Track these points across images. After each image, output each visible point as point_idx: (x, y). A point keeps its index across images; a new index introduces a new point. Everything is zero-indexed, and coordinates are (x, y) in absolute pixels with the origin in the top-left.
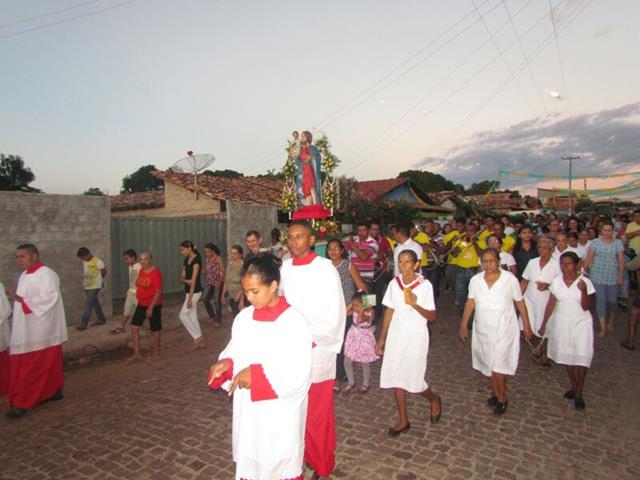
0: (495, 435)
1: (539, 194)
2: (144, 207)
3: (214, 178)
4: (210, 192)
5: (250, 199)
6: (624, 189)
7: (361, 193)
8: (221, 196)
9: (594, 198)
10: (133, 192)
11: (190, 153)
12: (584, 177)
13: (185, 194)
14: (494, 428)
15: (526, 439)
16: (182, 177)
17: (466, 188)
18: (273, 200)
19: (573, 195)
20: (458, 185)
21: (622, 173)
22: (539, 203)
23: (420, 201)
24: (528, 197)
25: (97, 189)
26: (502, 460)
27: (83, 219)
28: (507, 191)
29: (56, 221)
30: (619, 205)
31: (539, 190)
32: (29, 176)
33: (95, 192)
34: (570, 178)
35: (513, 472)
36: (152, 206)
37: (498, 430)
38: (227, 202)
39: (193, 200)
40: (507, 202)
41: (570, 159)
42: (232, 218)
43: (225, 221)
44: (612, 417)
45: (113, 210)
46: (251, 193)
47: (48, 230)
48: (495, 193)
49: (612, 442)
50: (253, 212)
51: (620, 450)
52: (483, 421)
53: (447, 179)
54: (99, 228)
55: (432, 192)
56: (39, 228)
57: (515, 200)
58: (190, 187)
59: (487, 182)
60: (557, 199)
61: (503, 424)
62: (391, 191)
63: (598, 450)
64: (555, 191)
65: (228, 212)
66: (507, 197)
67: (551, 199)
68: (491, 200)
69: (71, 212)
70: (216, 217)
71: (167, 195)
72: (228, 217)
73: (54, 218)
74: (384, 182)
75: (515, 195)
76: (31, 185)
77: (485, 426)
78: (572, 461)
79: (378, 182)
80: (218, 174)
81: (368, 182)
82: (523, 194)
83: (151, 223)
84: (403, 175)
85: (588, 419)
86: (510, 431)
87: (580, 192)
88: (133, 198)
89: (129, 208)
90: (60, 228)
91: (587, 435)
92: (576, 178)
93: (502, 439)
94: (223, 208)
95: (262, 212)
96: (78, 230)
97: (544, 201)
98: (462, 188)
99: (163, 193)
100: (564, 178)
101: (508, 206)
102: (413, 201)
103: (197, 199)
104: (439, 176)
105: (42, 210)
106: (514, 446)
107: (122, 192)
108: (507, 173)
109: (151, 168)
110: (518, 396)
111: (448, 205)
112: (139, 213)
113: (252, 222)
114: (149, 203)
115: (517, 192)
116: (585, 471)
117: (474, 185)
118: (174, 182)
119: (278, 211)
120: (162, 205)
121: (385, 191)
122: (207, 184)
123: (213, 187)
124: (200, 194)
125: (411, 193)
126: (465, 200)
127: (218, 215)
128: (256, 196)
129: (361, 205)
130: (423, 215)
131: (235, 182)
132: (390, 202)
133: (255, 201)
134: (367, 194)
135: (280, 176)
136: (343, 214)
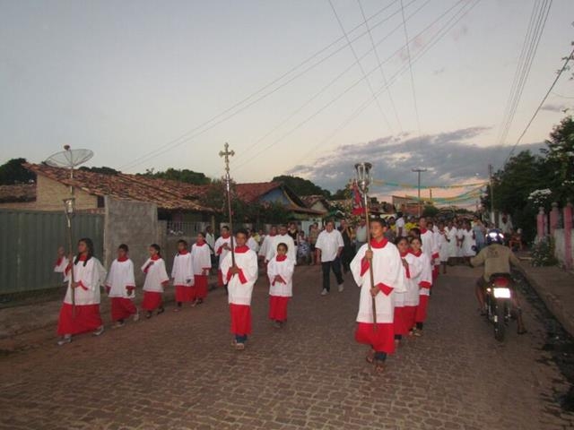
0: (370, 418)
1: (394, 201)
2: (13, 200)
3: (91, 174)
4: (87, 187)
5: (129, 196)
6: (461, 198)
7: (239, 194)
8: (98, 192)
9: (438, 206)
11: (67, 147)
12: (431, 187)
13: (59, 188)
15: (397, 420)
16: (57, 171)
17: (332, 193)
18: (153, 198)
19: (421, 202)
20: (325, 191)
21: (457, 185)
22: (394, 208)
23: (292, 203)
24: (385, 203)
30: (456, 212)
31: (393, 197)
34: (419, 187)
36: (22, 200)
37: (372, 413)
38: (106, 198)
41: (419, 171)
42: (110, 213)
43: (102, 217)
44: (465, 394)
46: (130, 189)
49: (467, 416)
50: (133, 209)
52: (358, 406)
53: (316, 185)
55: (304, 195)
57: (374, 205)
58: (66, 181)
60: (408, 206)
61: (376, 407)
62: (267, 193)
63: (457, 425)
64: (408, 198)
65: (107, 208)
67: (403, 205)
70: (93, 213)
71: (38, 189)
72: (107, 213)
74: (260, 185)
75: (374, 201)
77: (361, 410)
79: (255, 184)
80: (95, 170)
81: (244, 184)
82: (380, 200)
83: (21, 216)
84: (276, 179)
85: (448, 397)
86: (382, 413)
87: (427, 199)
88: (1, 191)
91: (447, 412)
92: (424, 188)
93: (377, 421)
94: (101, 203)
95: (141, 208)
97: (398, 207)
98: (329, 193)
99: (35, 187)
100: (414, 187)
102: (286, 203)
103: (73, 192)
104: (308, 182)
109: (22, 161)
110: (387, 380)
111: (318, 207)
113: (130, 218)
114: (18, 196)
115: (375, 198)
117: (339, 191)
118: (47, 176)
119: (158, 209)
121: (262, 192)
122: (84, 179)
123: (90, 182)
124: (76, 189)
125: (284, 196)
126: (332, 204)
127: (95, 210)
128: (135, 194)
129: (239, 205)
130: (296, 216)
131: (113, 178)
132: (266, 203)
133: (133, 197)
134: (244, 196)
135: (160, 175)
136: (221, 214)
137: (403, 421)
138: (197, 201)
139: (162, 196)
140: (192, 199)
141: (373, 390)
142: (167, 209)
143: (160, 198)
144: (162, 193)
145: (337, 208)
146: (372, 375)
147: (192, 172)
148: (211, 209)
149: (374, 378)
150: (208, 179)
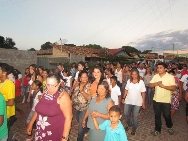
0: (143, 124)
1: (164, 54)
2: (47, 54)
3: (67, 47)
4: (66, 51)
5: (77, 53)
7: (110, 52)
8: (69, 52)
9: (180, 56)
10: (44, 49)
11: (60, 39)
12: (178, 50)
13: (58, 51)
14: (142, 123)
15: (151, 126)
16: (58, 46)
18: (84, 54)
19: (174, 55)
20: (140, 51)
22: (163, 57)
23: (127, 55)
24: (160, 55)
25: (33, 48)
26: (144, 132)
27: (29, 57)
28: (154, 53)
29: (22, 58)
31: (164, 53)
32: (14, 44)
33: (33, 50)
34: (173, 50)
35: (147, 135)
36: (49, 54)
37: (143, 123)
38: (71, 54)
39: (61, 53)
40: (154, 57)
41: (174, 44)
42: (72, 59)
43: (70, 59)
44: (176, 121)
45: (38, 55)
46: (77, 51)
47: (19, 60)
48: (150, 54)
50: (78, 57)
51: (178, 131)
52: (140, 121)
53: (136, 49)
54: (33, 60)
55: (131, 53)
56: (17, 60)
57: (156, 56)
58: (60, 49)
59: (148, 50)
60: (169, 56)
61: (145, 122)
62: (119, 52)
64: (168, 54)
65: (71, 57)
66: (154, 55)
67: (167, 56)
68: (149, 56)
69: (26, 56)
70: (67, 58)
71: (53, 51)
72: (71, 58)
73: (21, 57)
74: (117, 49)
75: (156, 54)
76: (15, 46)
77: (140, 122)
78: (164, 133)
79: (115, 49)
80: (68, 45)
81: (112, 49)
82: (159, 54)
83: (48, 59)
84: (123, 47)
86: (147, 124)
87: (176, 54)
88: (44, 51)
89: (42, 54)
90: (23, 60)
92: (175, 50)
93: (145, 126)
94: (69, 56)
95: (80, 57)
96: (28, 60)
97: (165, 57)
98: (141, 52)
99: (52, 50)
100: (171, 50)
101: (154, 58)
102: (125, 55)
103: (62, 52)
104: (134, 48)
105: (18, 54)
106: (148, 128)
107: (41, 49)
108: (154, 48)
109: (49, 43)
110: (151, 114)
111: (136, 57)
112: (45, 56)
113: (77, 60)
114: (48, 53)
115: (157, 54)
116: (167, 136)
117: (144, 51)
118: (55, 47)
119: (85, 57)
120: (52, 54)
121: (117, 52)
122: (65, 48)
123: (67, 49)
124: (63, 51)
125: (125, 53)
126: (141, 56)
127: (68, 57)
128: (79, 52)
129: (110, 56)
130: (128, 59)
131: (73, 48)
132: (118, 55)
133: (79, 54)
134: (112, 53)
135: (87, 46)
136: (104, 59)
137: (153, 127)
138: (97, 55)
139: (87, 53)
140: (96, 54)
141: (145, 116)
142: (88, 57)
143: (86, 54)
144: (87, 52)
145: (143, 57)
146: (146, 112)
147: (97, 45)
148: (101, 57)
149: (146, 113)
150: (102, 47)
